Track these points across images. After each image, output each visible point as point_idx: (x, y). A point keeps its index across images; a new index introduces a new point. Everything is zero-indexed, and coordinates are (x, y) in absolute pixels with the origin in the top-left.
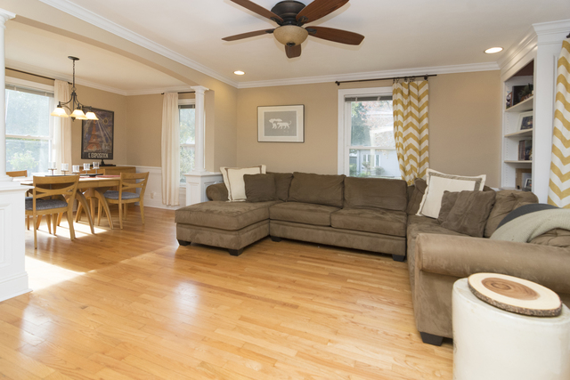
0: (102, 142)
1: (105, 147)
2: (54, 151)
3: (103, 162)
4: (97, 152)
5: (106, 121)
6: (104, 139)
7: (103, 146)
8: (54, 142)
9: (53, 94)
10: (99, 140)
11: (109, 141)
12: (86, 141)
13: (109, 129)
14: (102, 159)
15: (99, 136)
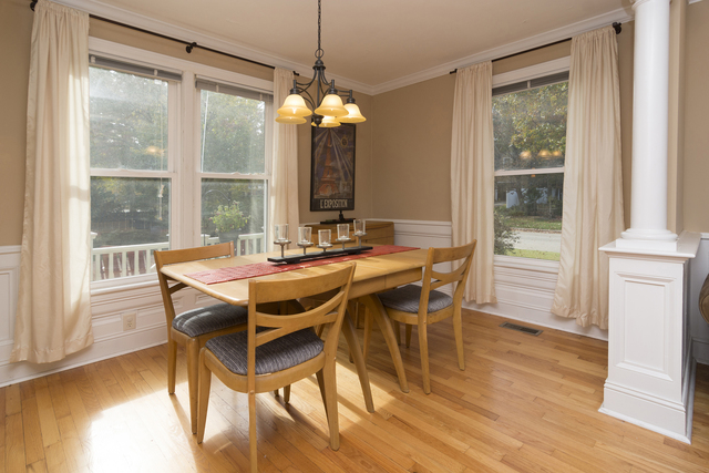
0: (339, 179)
1: (343, 189)
2: (273, 200)
3: (341, 216)
4: (332, 198)
5: (344, 143)
6: (342, 174)
7: (341, 187)
8: (273, 183)
9: (272, 96)
10: (335, 175)
11: (350, 177)
12: (316, 178)
13: (348, 157)
14: (341, 210)
15: (334, 170)
